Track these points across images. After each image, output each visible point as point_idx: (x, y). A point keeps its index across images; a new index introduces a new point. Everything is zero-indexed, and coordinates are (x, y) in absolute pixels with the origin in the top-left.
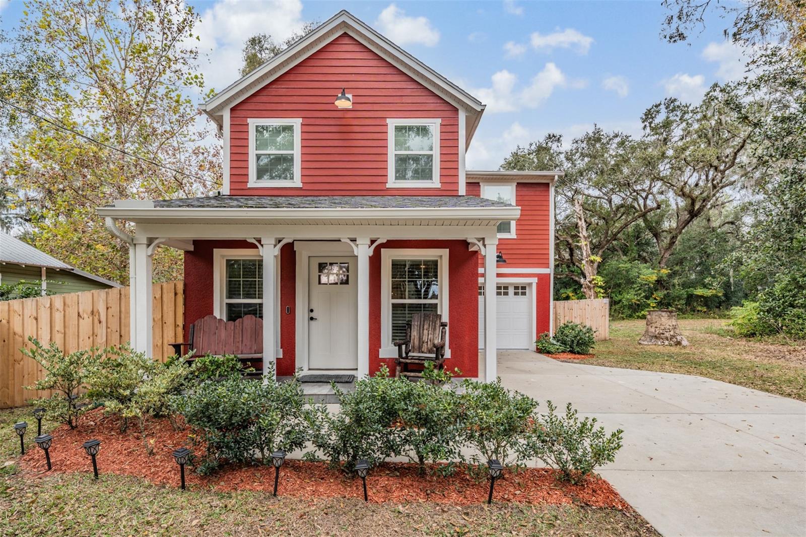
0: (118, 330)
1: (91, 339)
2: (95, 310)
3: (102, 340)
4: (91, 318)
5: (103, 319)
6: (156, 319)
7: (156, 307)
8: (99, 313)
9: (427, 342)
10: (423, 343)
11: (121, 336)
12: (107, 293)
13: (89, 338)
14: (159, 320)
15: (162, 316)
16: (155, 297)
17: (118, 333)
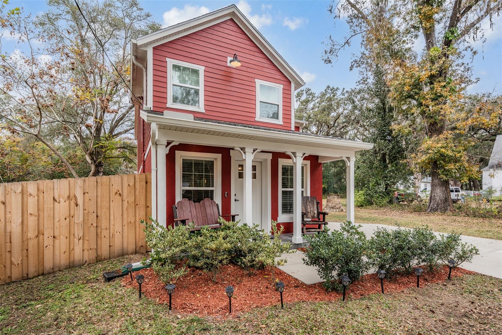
0: (95, 211)
1: (68, 220)
2: (72, 195)
3: (79, 219)
4: (67, 202)
5: (80, 202)
6: (129, 202)
7: (130, 192)
8: (75, 197)
9: (310, 212)
10: (308, 213)
11: (97, 216)
12: (84, 181)
13: (66, 219)
14: (132, 202)
15: (135, 200)
16: (129, 185)
17: (95, 215)
